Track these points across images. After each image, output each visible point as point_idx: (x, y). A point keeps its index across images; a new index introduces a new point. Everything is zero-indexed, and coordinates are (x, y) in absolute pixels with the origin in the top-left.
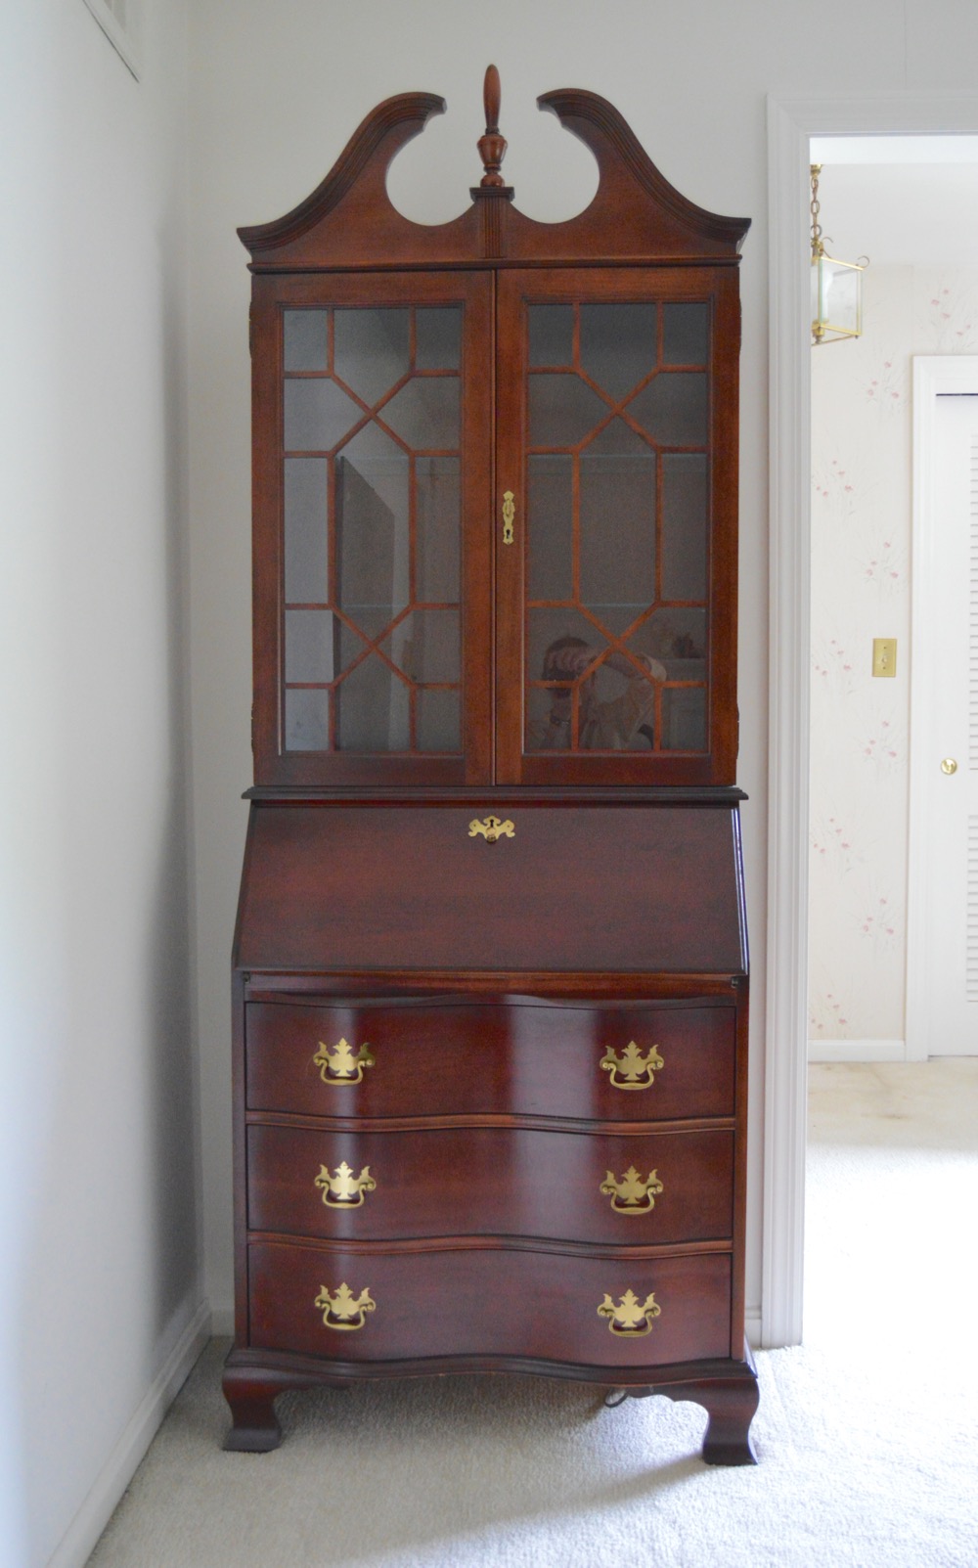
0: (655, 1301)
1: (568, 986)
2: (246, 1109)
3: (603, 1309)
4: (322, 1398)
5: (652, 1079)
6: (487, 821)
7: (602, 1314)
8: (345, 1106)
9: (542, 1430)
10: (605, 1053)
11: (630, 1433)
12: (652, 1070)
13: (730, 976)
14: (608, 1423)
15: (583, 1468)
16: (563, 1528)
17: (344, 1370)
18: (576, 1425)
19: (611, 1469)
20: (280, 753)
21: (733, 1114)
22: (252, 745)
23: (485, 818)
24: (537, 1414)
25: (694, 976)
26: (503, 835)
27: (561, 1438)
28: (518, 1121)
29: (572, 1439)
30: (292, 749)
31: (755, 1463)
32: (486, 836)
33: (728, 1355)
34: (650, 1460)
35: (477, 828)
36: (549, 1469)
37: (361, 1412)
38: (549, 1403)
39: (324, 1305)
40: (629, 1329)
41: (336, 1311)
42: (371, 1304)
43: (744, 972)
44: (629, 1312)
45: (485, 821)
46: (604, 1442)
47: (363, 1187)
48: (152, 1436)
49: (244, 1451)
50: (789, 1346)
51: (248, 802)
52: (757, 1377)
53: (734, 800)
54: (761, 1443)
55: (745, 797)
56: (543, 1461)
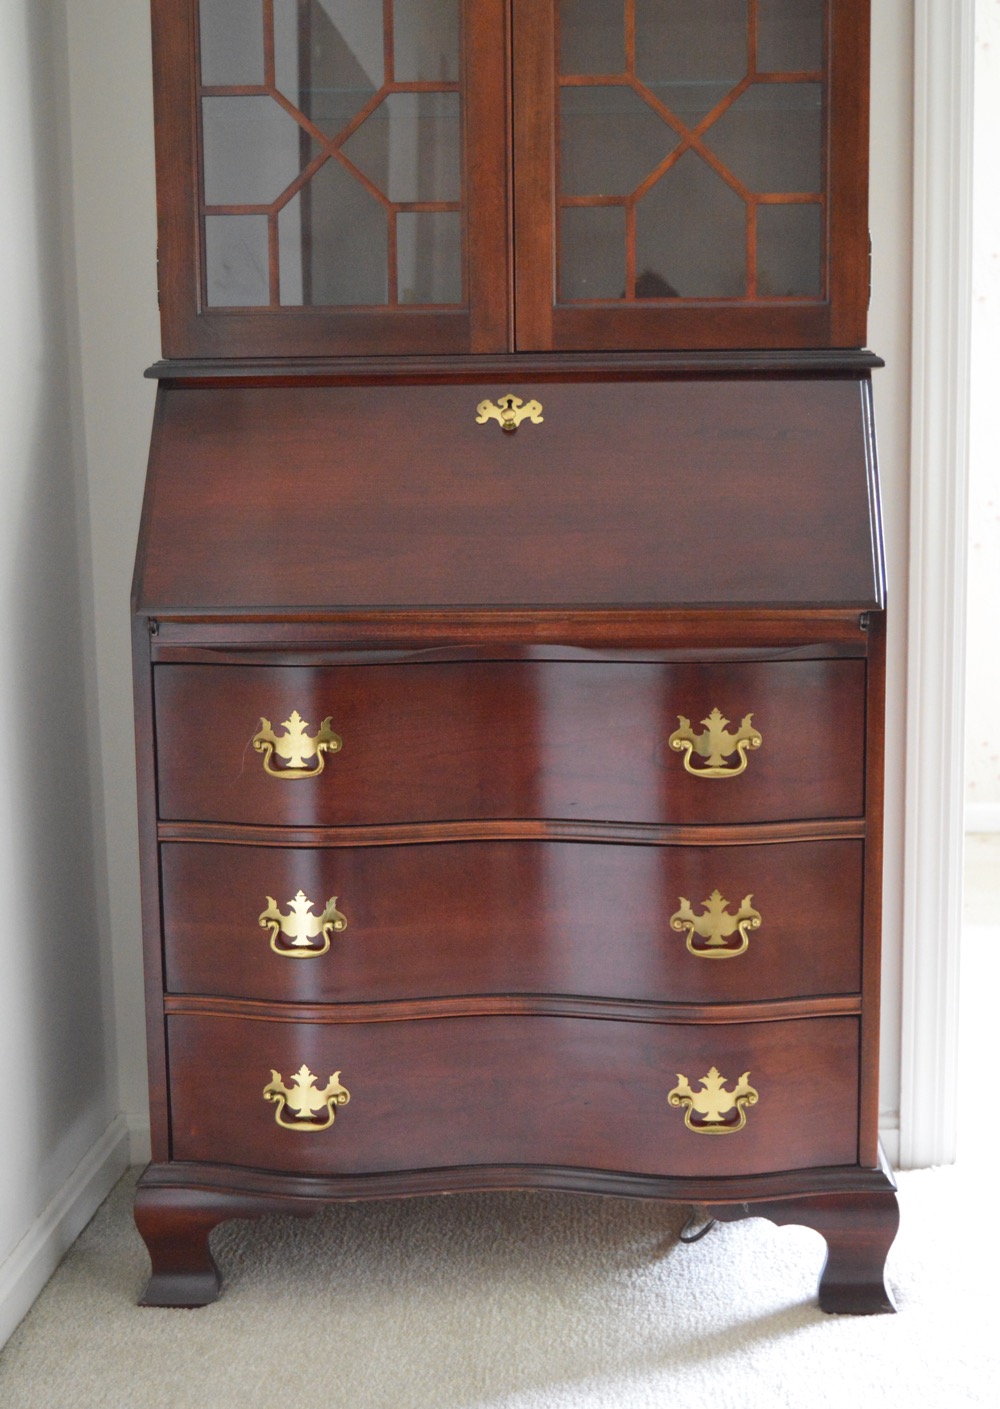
0: (750, 1083)
1: (621, 632)
2: (158, 819)
3: (676, 1095)
4: (281, 1238)
5: (744, 764)
6: (503, 402)
7: (675, 1102)
8: (302, 809)
9: (591, 1273)
10: (676, 726)
11: (716, 1275)
12: (744, 749)
13: (859, 611)
14: (685, 1264)
15: (649, 1319)
16: (619, 1395)
17: (309, 1188)
18: (639, 1267)
19: (689, 1320)
20: (199, 312)
21: (863, 816)
22: (159, 301)
23: (501, 397)
24: (585, 1253)
25: (807, 614)
26: (527, 421)
27: (619, 1283)
28: (552, 830)
29: (633, 1283)
30: (215, 305)
31: (893, 1311)
32: (502, 422)
33: (853, 1161)
34: (744, 1309)
35: (488, 412)
36: (601, 1322)
37: (336, 1255)
38: (602, 1240)
39: (277, 1097)
40: (714, 1123)
41: (293, 1105)
42: (344, 1094)
43: (879, 605)
44: (713, 1099)
45: (500, 402)
46: (678, 1287)
47: (329, 925)
48: (39, 1289)
49: (169, 1306)
50: (938, 1165)
51: (155, 382)
52: (896, 1190)
53: (861, 369)
54: (900, 1286)
55: (880, 363)
56: (593, 1311)
